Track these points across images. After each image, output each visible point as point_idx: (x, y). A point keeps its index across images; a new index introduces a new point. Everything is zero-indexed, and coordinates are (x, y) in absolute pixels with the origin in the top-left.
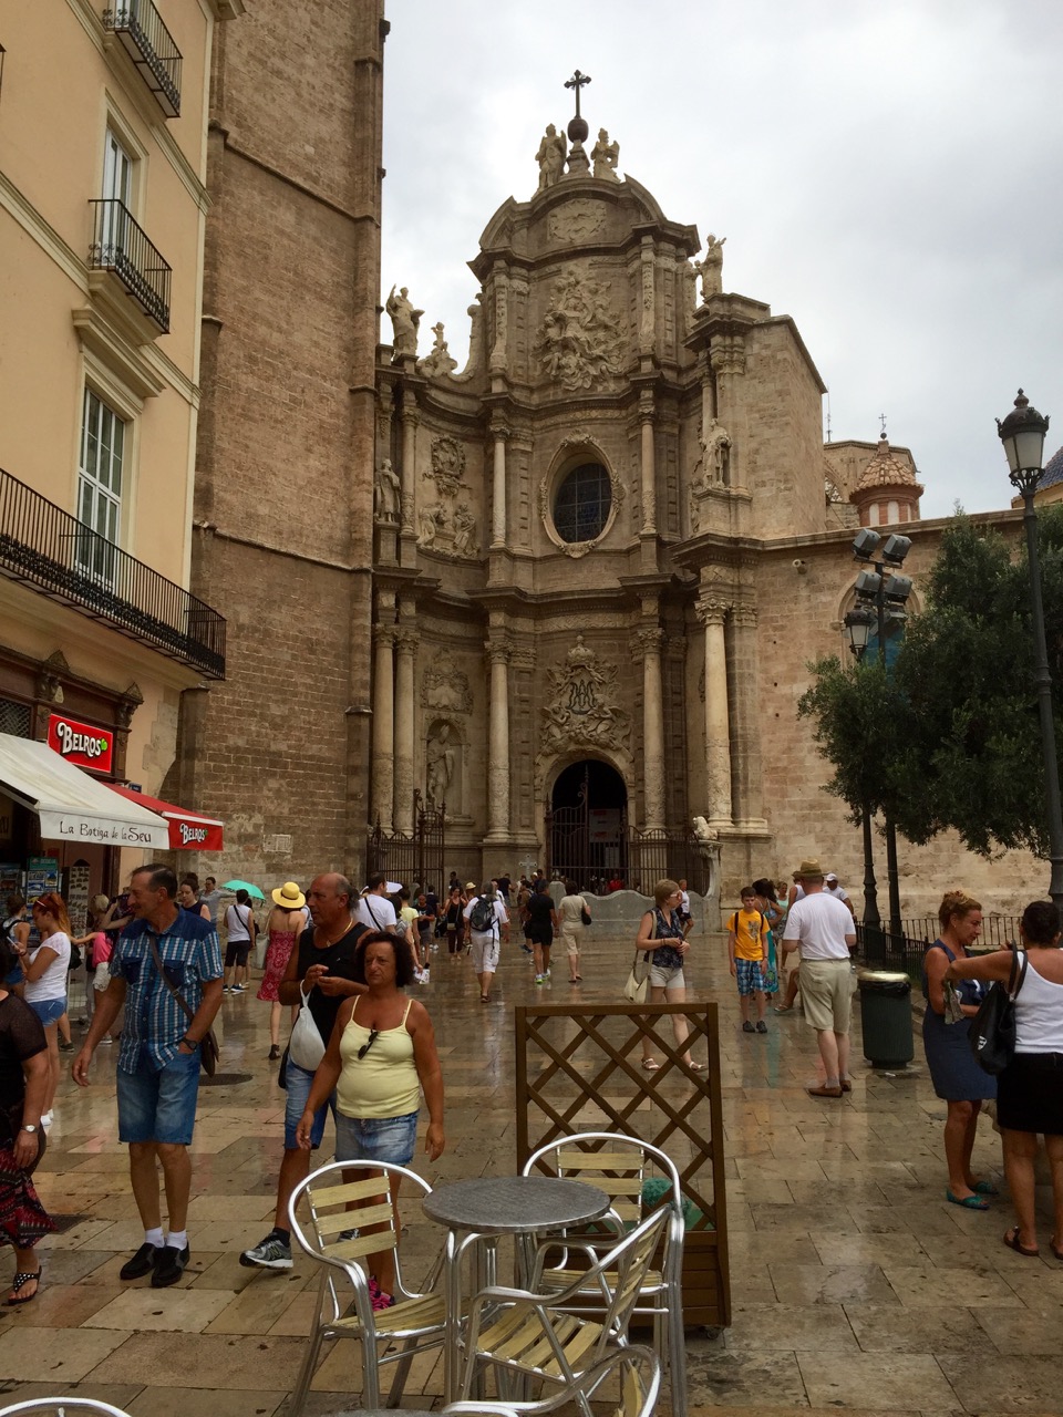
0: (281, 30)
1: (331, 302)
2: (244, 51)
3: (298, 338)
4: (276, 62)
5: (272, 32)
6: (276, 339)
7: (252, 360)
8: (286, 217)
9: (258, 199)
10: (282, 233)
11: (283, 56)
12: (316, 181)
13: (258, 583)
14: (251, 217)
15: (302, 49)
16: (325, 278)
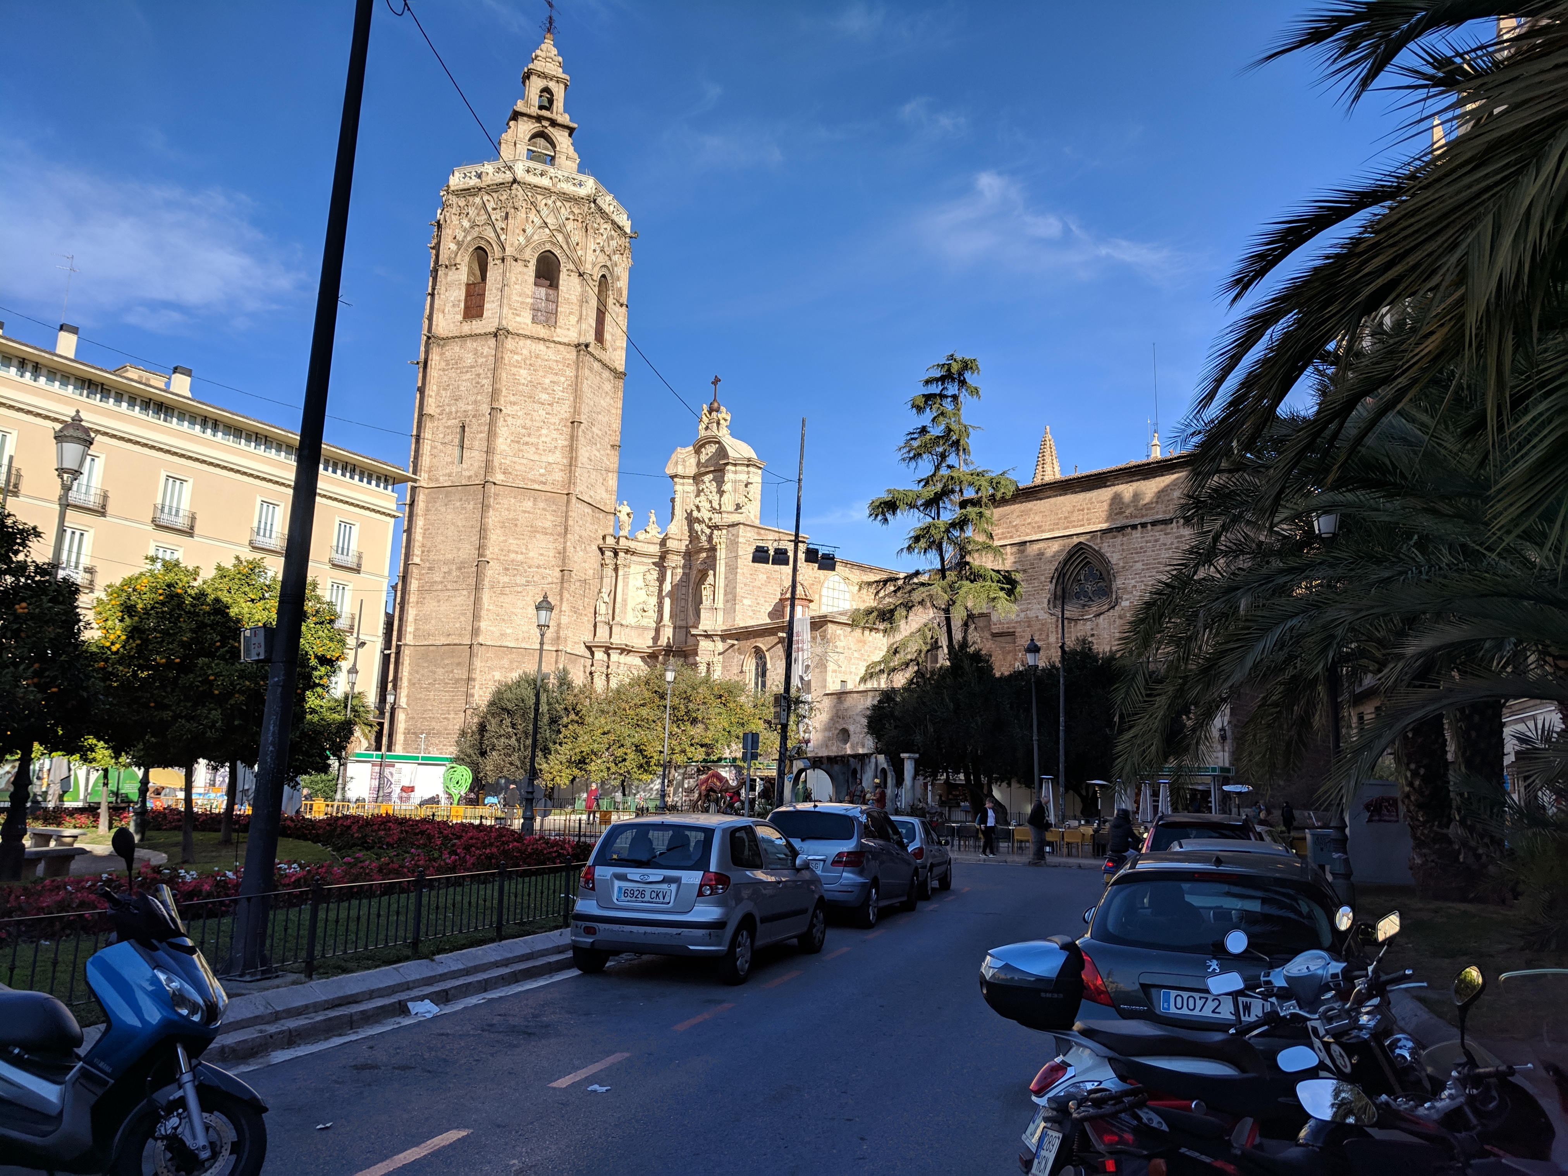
0: (529, 423)
1: (551, 534)
2: (509, 441)
3: (531, 554)
4: (526, 439)
5: (524, 427)
6: (520, 557)
7: (507, 569)
8: (528, 504)
9: (513, 500)
10: (524, 512)
11: (529, 435)
12: (545, 483)
13: (505, 662)
14: (508, 510)
15: (539, 428)
16: (548, 524)
